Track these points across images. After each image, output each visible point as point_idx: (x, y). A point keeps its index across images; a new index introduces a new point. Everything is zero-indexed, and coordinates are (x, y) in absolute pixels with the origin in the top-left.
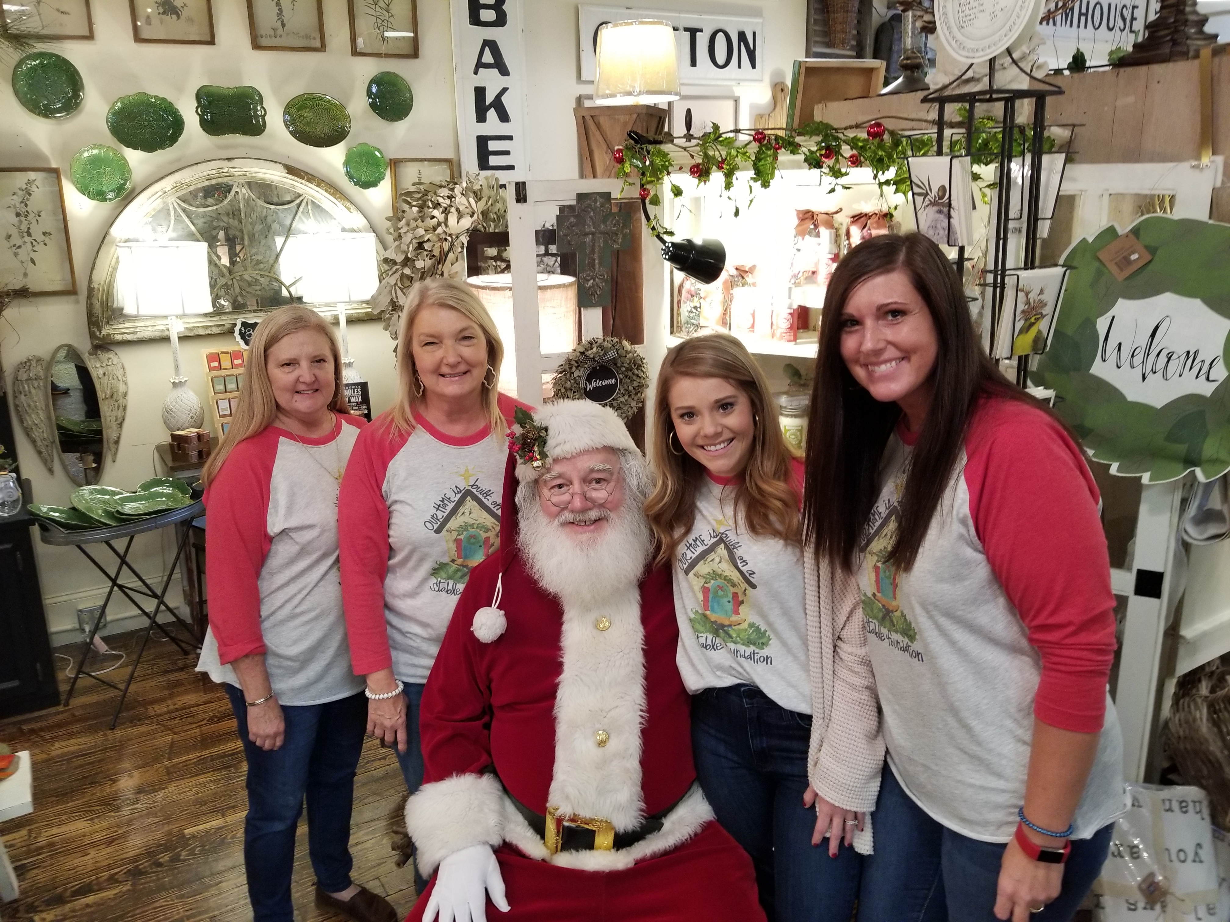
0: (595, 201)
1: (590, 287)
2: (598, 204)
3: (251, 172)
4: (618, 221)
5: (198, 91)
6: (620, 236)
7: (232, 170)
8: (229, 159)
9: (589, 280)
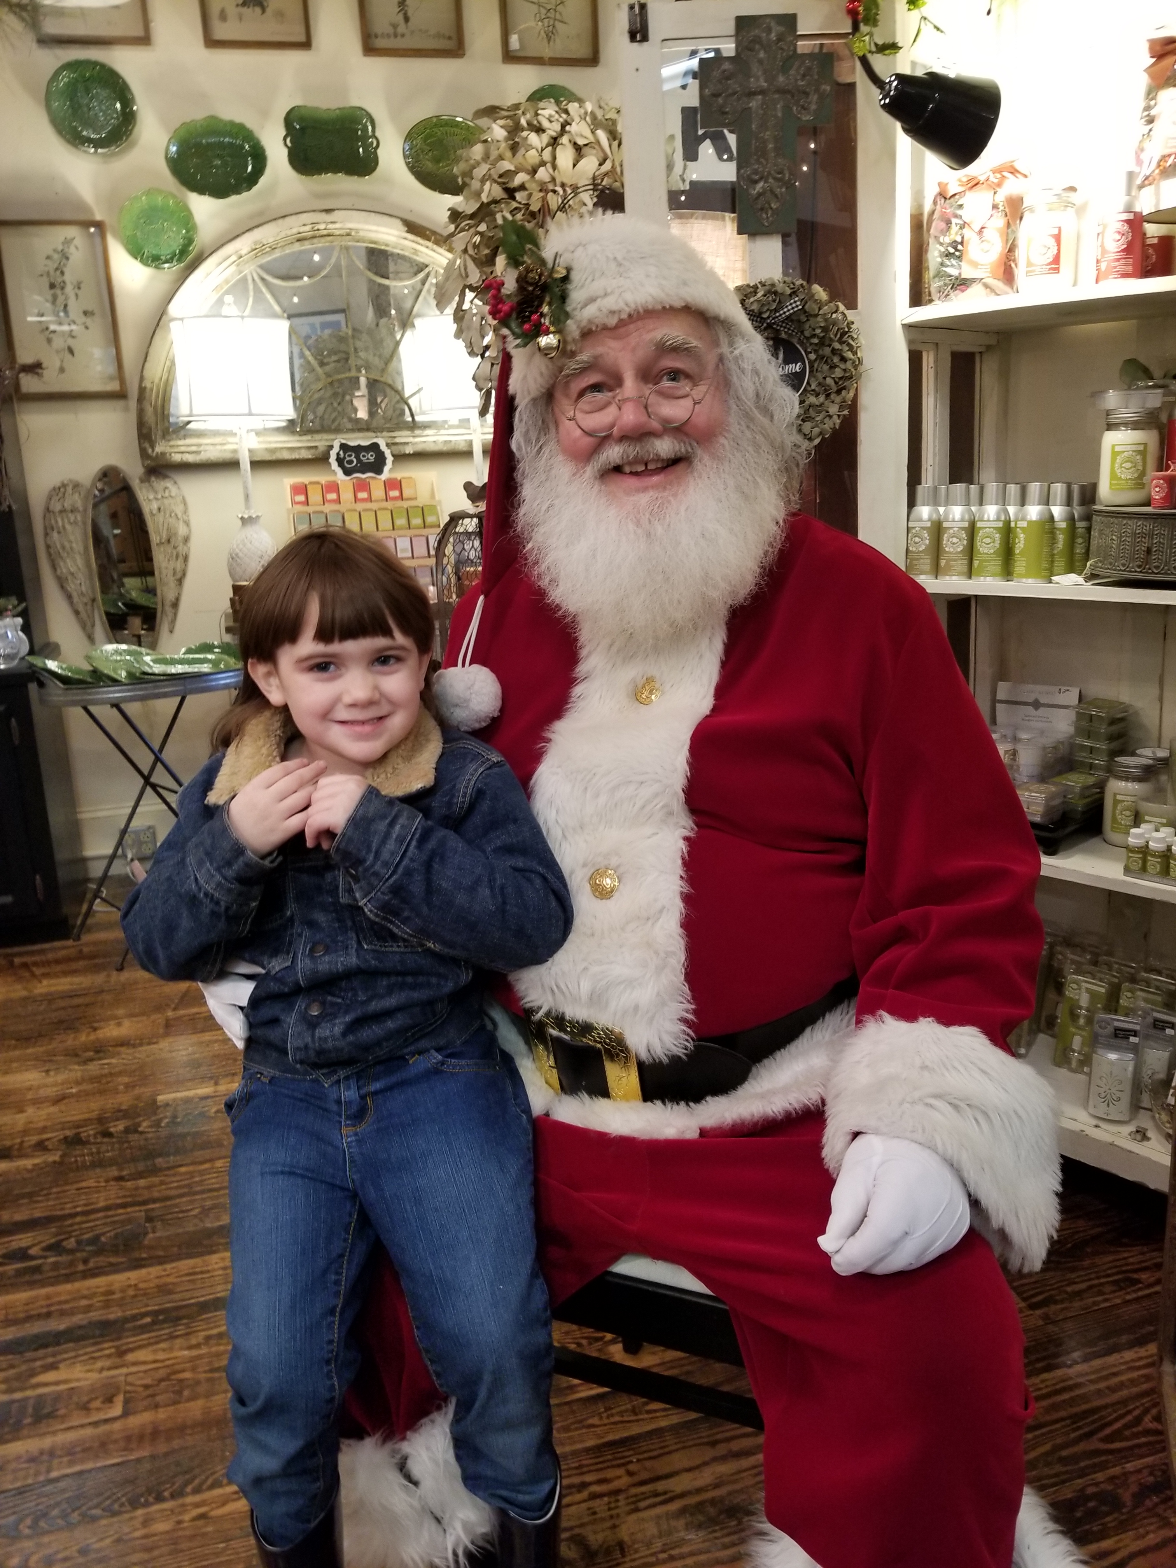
0: (769, 30)
1: (760, 195)
2: (773, 36)
3: (357, 231)
4: (809, 69)
5: (289, 114)
6: (814, 98)
7: (330, 226)
8: (328, 211)
9: (756, 182)
